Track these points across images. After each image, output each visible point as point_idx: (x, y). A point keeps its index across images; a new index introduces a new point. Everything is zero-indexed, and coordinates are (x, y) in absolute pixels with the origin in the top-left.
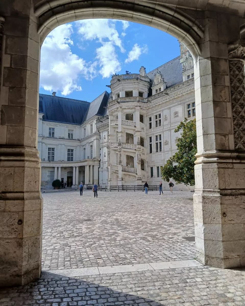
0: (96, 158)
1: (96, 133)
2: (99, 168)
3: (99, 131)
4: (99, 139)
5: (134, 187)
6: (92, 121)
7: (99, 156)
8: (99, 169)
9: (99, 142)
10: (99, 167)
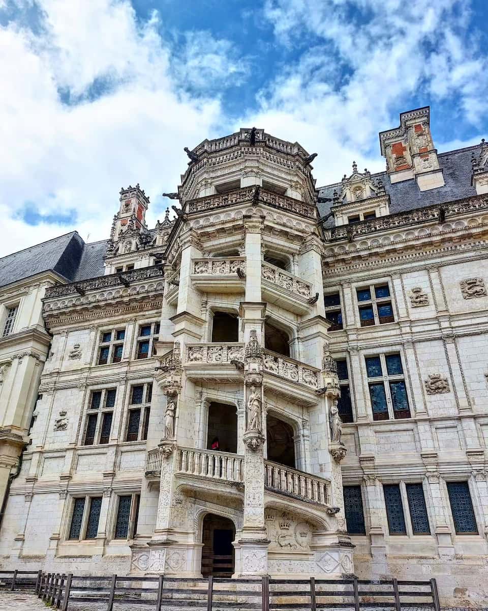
0: (14, 431)
1: (34, 330)
2: (13, 477)
3: (48, 330)
4: (43, 358)
5: (307, 588)
6: (23, 290)
7: (26, 424)
8: (10, 482)
9: (38, 369)
10: (14, 471)
